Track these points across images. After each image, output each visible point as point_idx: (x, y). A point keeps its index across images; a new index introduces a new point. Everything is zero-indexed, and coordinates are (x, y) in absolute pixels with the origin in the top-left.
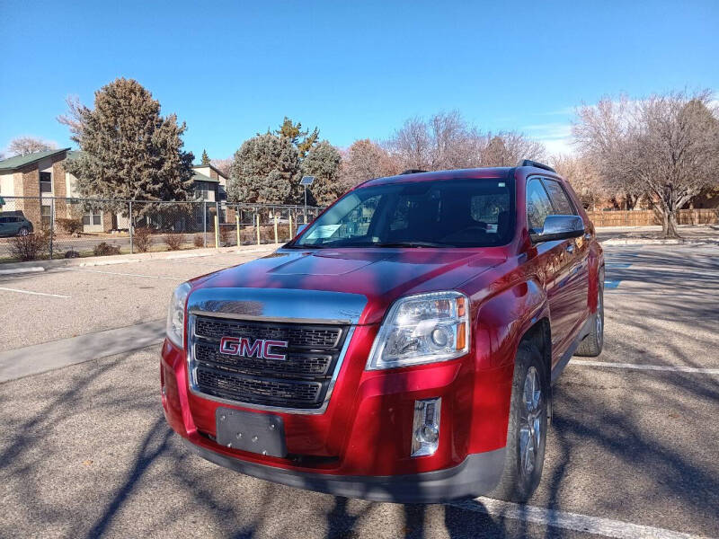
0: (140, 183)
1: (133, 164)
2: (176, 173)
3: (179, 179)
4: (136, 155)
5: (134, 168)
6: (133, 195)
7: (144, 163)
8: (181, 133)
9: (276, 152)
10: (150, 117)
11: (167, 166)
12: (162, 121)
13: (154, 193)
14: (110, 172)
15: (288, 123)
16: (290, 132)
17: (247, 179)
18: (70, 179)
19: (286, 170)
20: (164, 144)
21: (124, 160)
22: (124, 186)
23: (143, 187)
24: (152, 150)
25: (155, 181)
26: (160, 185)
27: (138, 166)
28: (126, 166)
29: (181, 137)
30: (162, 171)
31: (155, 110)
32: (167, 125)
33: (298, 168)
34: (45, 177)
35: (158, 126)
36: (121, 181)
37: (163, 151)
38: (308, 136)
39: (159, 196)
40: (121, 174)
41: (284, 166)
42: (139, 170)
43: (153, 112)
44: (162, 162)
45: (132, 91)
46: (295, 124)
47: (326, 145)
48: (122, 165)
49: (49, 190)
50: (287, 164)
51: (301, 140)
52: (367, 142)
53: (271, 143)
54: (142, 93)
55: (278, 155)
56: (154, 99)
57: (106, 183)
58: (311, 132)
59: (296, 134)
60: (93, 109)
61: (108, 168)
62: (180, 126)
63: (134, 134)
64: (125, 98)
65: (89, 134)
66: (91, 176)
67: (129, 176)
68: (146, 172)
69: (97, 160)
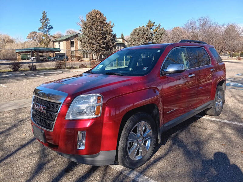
0: (99, 44)
1: (97, 38)
2: (110, 41)
3: (111, 43)
4: (98, 35)
5: (97, 40)
6: (97, 48)
8: (112, 27)
9: (144, 33)
10: (103, 22)
11: (107, 39)
12: (106, 23)
13: (103, 48)
14: (90, 41)
15: (150, 22)
16: (150, 25)
17: (134, 42)
18: (79, 43)
19: (147, 39)
20: (107, 31)
21: (95, 37)
22: (94, 45)
23: (100, 46)
24: (103, 33)
25: (104, 44)
26: (106, 45)
27: (99, 39)
28: (95, 39)
29: (112, 29)
31: (104, 20)
32: (108, 25)
33: (151, 38)
34: (72, 42)
35: (105, 25)
36: (93, 44)
37: (106, 34)
38: (157, 26)
39: (105, 49)
40: (93, 41)
41: (146, 38)
42: (99, 40)
43: (103, 20)
44: (106, 37)
45: (97, 14)
46: (152, 22)
47: (163, 29)
48: (94, 39)
49: (73, 47)
50: (147, 37)
51: (154, 28)
52: (178, 28)
53: (142, 29)
54: (101, 14)
55: (145, 34)
56: (104, 16)
57: (89, 44)
58: (158, 25)
59: (153, 26)
60: (86, 20)
61: (90, 40)
62: (112, 25)
63: (98, 28)
64: (95, 16)
65: (84, 28)
66: (85, 42)
67: (96, 42)
68: (101, 41)
69: (86, 37)
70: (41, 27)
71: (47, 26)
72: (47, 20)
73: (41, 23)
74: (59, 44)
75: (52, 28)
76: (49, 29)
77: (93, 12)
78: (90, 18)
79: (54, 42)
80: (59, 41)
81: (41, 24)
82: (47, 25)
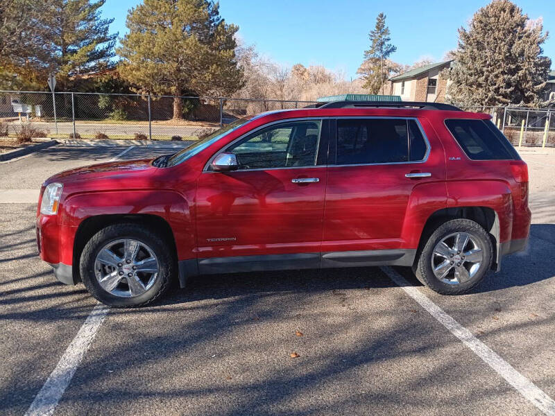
0: (494, 87)
1: (492, 71)
2: (529, 78)
3: (530, 83)
4: (495, 63)
5: (491, 75)
6: (487, 97)
7: (501, 70)
8: (542, 41)
10: (516, 29)
11: (520, 73)
13: (505, 96)
14: (472, 79)
18: (449, 82)
20: (522, 54)
21: (485, 69)
22: (480, 89)
23: (497, 90)
24: (510, 58)
25: (509, 85)
26: (512, 89)
27: (496, 73)
28: (486, 73)
30: (515, 77)
31: (522, 24)
32: (528, 36)
34: (432, 82)
35: (520, 38)
36: (480, 85)
37: (520, 59)
39: (510, 98)
40: (481, 80)
42: (497, 76)
43: (518, 25)
44: (518, 69)
45: (503, 9)
48: (482, 73)
49: (433, 92)
54: (512, 10)
56: (524, 13)
57: (467, 87)
60: (469, 30)
61: (471, 75)
62: (544, 35)
63: (496, 46)
64: (495, 16)
65: (463, 48)
66: (458, 82)
67: (487, 81)
68: (501, 78)
69: (465, 69)
70: (371, 49)
71: (384, 47)
72: (386, 32)
73: (372, 39)
74: (403, 85)
75: (393, 49)
76: (388, 53)
77: (492, 6)
78: (481, 22)
79: (394, 81)
80: (403, 80)
81: (371, 43)
82: (382, 43)
